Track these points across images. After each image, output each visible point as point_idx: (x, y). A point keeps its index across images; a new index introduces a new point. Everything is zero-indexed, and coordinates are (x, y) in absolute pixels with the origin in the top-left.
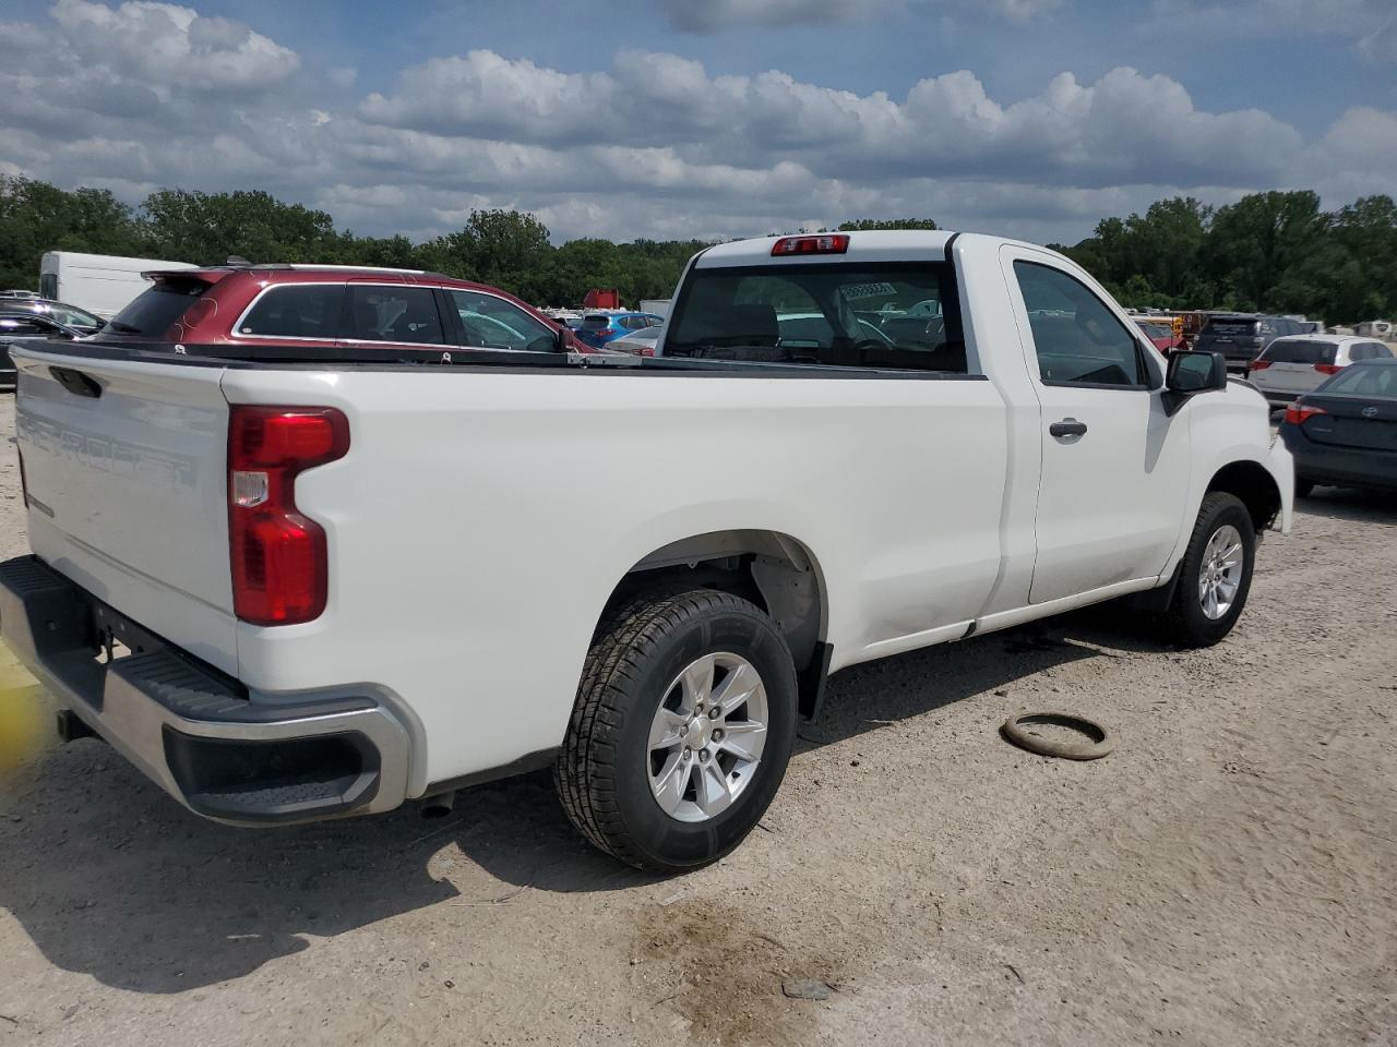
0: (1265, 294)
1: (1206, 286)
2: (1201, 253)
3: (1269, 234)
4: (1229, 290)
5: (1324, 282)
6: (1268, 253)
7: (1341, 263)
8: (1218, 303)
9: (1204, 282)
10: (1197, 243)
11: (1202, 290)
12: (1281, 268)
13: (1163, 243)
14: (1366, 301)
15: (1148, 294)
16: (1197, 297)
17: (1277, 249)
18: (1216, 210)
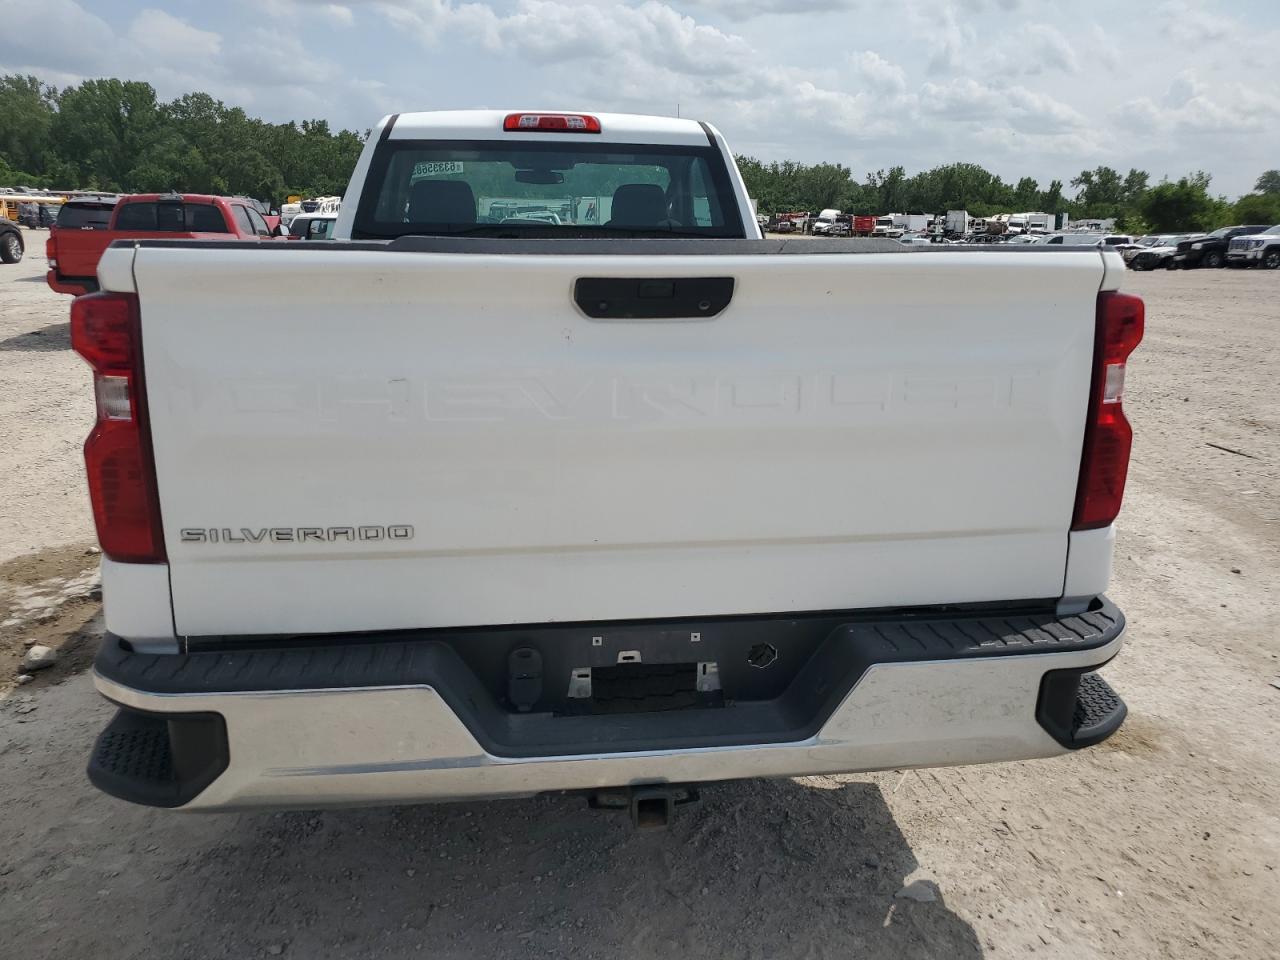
0: (126, 176)
1: (68, 165)
2: (54, 132)
3: (116, 118)
4: (92, 171)
5: (173, 166)
6: (121, 138)
7: (183, 151)
8: (84, 185)
9: (65, 162)
10: (47, 122)
11: (64, 171)
12: (137, 152)
13: (12, 121)
14: (213, 184)
15: (8, 173)
16: (61, 177)
17: (128, 133)
18: (60, 92)
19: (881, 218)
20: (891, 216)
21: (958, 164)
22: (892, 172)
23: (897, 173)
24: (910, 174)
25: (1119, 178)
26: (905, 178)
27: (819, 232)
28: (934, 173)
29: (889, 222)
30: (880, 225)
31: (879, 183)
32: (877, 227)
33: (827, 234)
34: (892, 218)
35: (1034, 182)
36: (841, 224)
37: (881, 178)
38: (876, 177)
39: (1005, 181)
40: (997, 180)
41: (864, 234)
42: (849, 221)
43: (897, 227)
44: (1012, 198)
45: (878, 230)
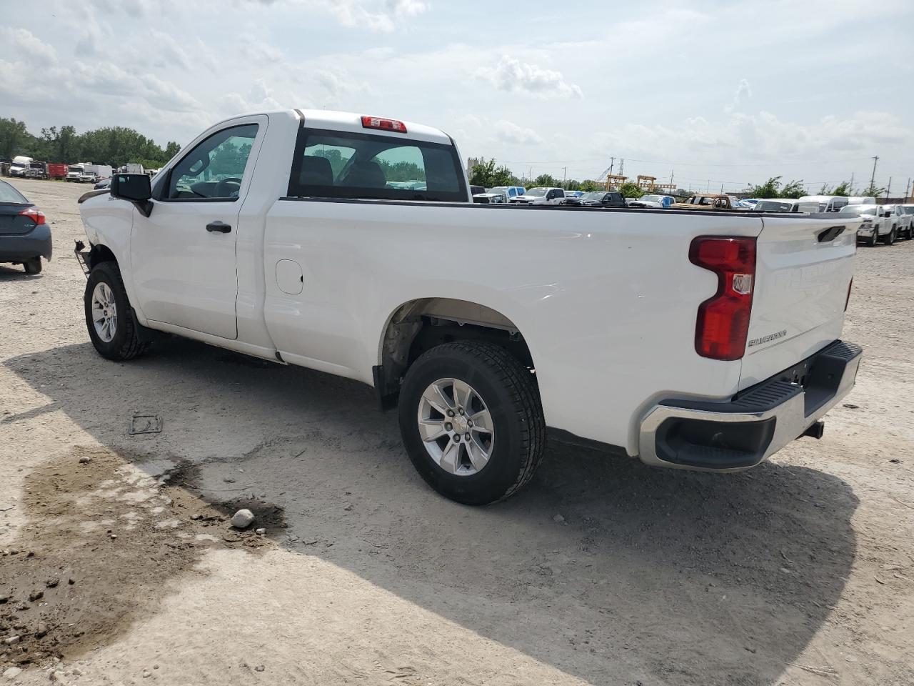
19: (72, 166)
20: (81, 165)
21: (118, 128)
22: (64, 129)
23: (67, 131)
24: (79, 132)
25: (236, 147)
26: (76, 135)
27: (14, 175)
28: (98, 132)
29: (80, 170)
30: (71, 171)
31: (53, 137)
32: (70, 173)
33: (22, 176)
34: (83, 167)
35: (179, 146)
36: (36, 169)
37: (54, 133)
38: (50, 132)
39: (156, 144)
40: (151, 142)
41: (58, 178)
42: (43, 166)
43: (87, 174)
44: (163, 155)
45: (71, 175)
